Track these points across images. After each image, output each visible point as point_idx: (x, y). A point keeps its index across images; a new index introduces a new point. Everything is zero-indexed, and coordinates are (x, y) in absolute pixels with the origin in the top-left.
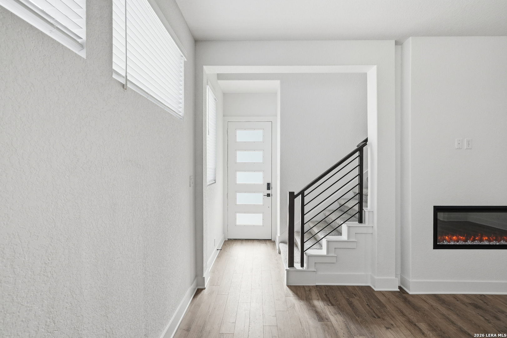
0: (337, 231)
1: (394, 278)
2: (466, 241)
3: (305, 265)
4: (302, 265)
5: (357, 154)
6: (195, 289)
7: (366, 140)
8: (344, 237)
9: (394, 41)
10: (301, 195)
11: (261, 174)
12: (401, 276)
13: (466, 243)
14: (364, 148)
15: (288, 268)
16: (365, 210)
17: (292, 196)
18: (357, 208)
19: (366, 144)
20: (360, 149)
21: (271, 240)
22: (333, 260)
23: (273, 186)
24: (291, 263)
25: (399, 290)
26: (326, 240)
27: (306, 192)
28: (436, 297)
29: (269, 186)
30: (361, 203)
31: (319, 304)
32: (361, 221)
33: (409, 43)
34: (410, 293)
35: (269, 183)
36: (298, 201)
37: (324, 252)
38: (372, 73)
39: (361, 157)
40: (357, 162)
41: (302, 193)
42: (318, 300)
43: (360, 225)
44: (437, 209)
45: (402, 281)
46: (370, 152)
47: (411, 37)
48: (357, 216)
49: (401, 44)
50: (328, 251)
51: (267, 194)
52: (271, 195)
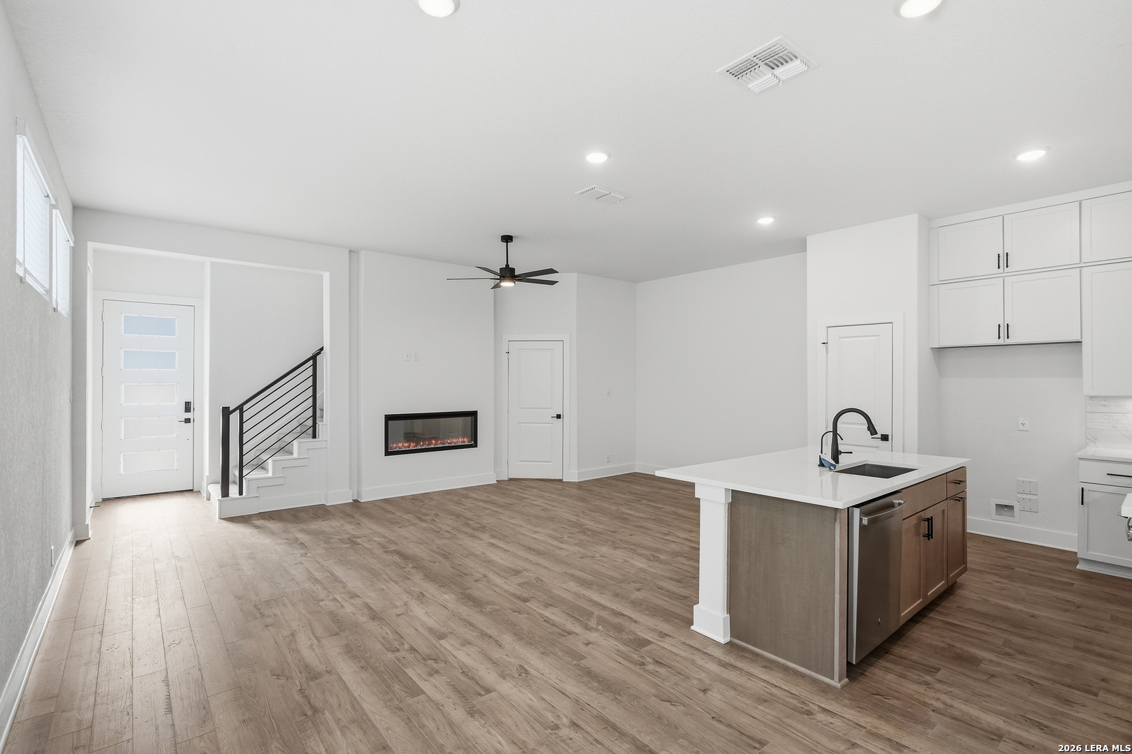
0: (284, 449)
1: (348, 490)
2: (416, 446)
3: (244, 494)
4: (241, 493)
5: (311, 363)
6: (73, 542)
7: (322, 349)
8: (295, 455)
9: (348, 250)
10: (238, 410)
12: (357, 488)
13: (416, 448)
14: (319, 357)
15: (220, 498)
16: (320, 424)
17: (226, 412)
18: (309, 423)
19: (319, 353)
20: (314, 358)
21: (192, 489)
22: (280, 481)
23: (196, 405)
24: (225, 493)
25: (352, 501)
26: (272, 459)
27: (245, 407)
29: (188, 407)
30: (314, 416)
32: (314, 436)
33: (363, 255)
34: (361, 500)
35: (188, 402)
36: (234, 419)
37: (270, 474)
38: (326, 276)
39: (315, 366)
40: (310, 371)
41: (240, 408)
42: (261, 520)
43: (314, 440)
44: (389, 418)
45: (358, 493)
46: (325, 362)
47: (364, 251)
48: (311, 431)
49: (358, 253)
50: (273, 473)
51: (185, 419)
52: (192, 421)
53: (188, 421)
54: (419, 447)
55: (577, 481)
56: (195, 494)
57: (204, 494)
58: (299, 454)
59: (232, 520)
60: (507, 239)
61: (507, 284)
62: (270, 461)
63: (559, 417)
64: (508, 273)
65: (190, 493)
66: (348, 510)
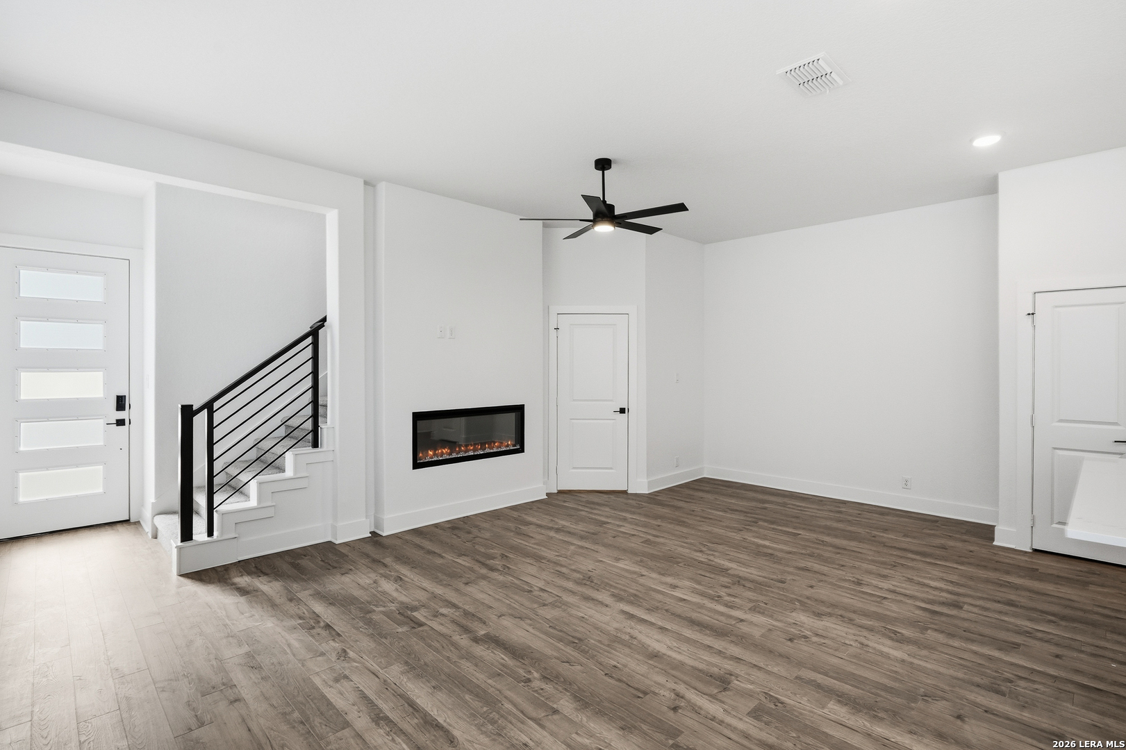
0: (274, 465)
1: (364, 519)
2: (450, 454)
3: (216, 533)
4: (210, 533)
5: (309, 340)
7: (324, 320)
8: (289, 472)
9: (362, 180)
10: (206, 410)
11: (99, 376)
12: (375, 516)
13: (451, 457)
14: (321, 331)
15: (179, 544)
16: (323, 427)
17: (188, 413)
18: (309, 425)
19: (322, 326)
20: (314, 333)
21: (129, 520)
22: (270, 512)
23: (132, 400)
24: (187, 534)
25: (370, 535)
26: (256, 481)
28: (417, 532)
29: (121, 403)
30: (315, 416)
31: (243, 580)
32: (315, 444)
33: (382, 187)
34: (384, 534)
35: (121, 397)
36: (200, 422)
37: (253, 502)
38: (332, 217)
39: (315, 345)
40: (308, 353)
41: (209, 406)
42: (242, 576)
43: (316, 450)
44: (418, 417)
45: (378, 523)
46: (329, 337)
47: (384, 182)
48: (310, 437)
49: (374, 186)
50: (260, 499)
51: (117, 420)
52: (127, 422)
53: (120, 423)
54: (454, 455)
55: (647, 493)
56: (133, 526)
57: (147, 528)
58: (296, 470)
59: (200, 576)
60: (603, 164)
61: (605, 229)
62: (253, 484)
63: (622, 411)
64: (603, 212)
65: (125, 525)
66: (369, 549)
